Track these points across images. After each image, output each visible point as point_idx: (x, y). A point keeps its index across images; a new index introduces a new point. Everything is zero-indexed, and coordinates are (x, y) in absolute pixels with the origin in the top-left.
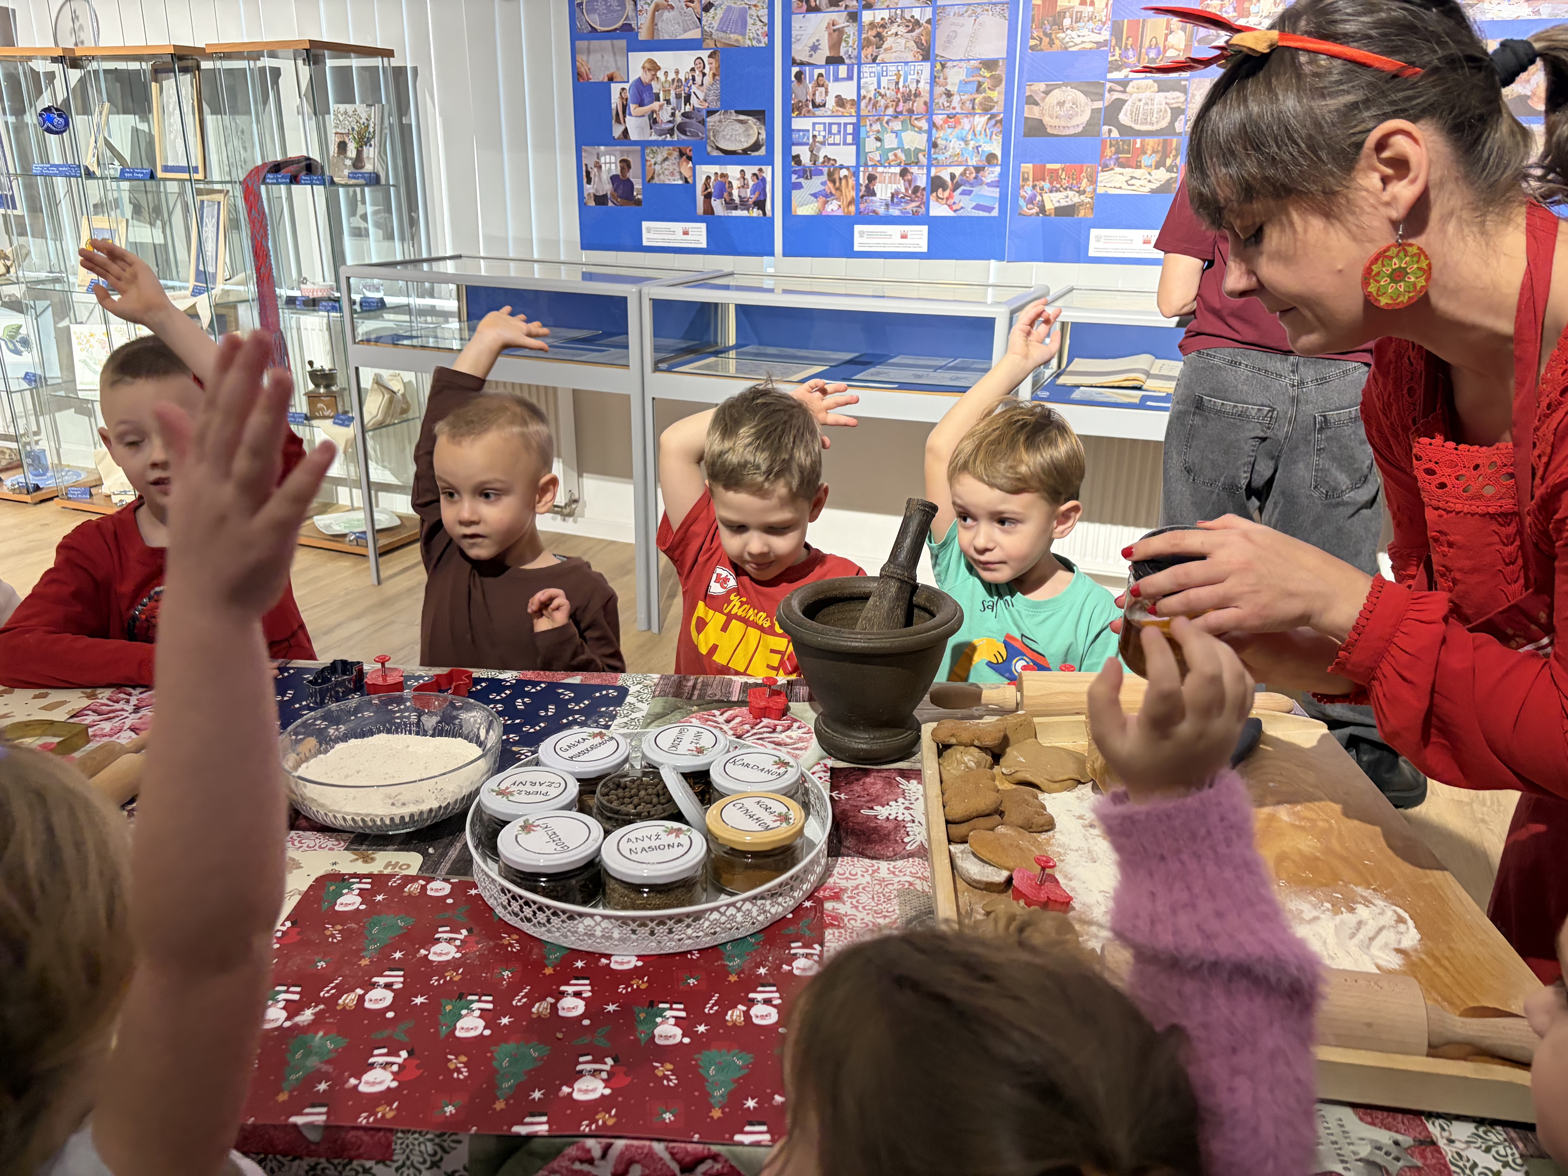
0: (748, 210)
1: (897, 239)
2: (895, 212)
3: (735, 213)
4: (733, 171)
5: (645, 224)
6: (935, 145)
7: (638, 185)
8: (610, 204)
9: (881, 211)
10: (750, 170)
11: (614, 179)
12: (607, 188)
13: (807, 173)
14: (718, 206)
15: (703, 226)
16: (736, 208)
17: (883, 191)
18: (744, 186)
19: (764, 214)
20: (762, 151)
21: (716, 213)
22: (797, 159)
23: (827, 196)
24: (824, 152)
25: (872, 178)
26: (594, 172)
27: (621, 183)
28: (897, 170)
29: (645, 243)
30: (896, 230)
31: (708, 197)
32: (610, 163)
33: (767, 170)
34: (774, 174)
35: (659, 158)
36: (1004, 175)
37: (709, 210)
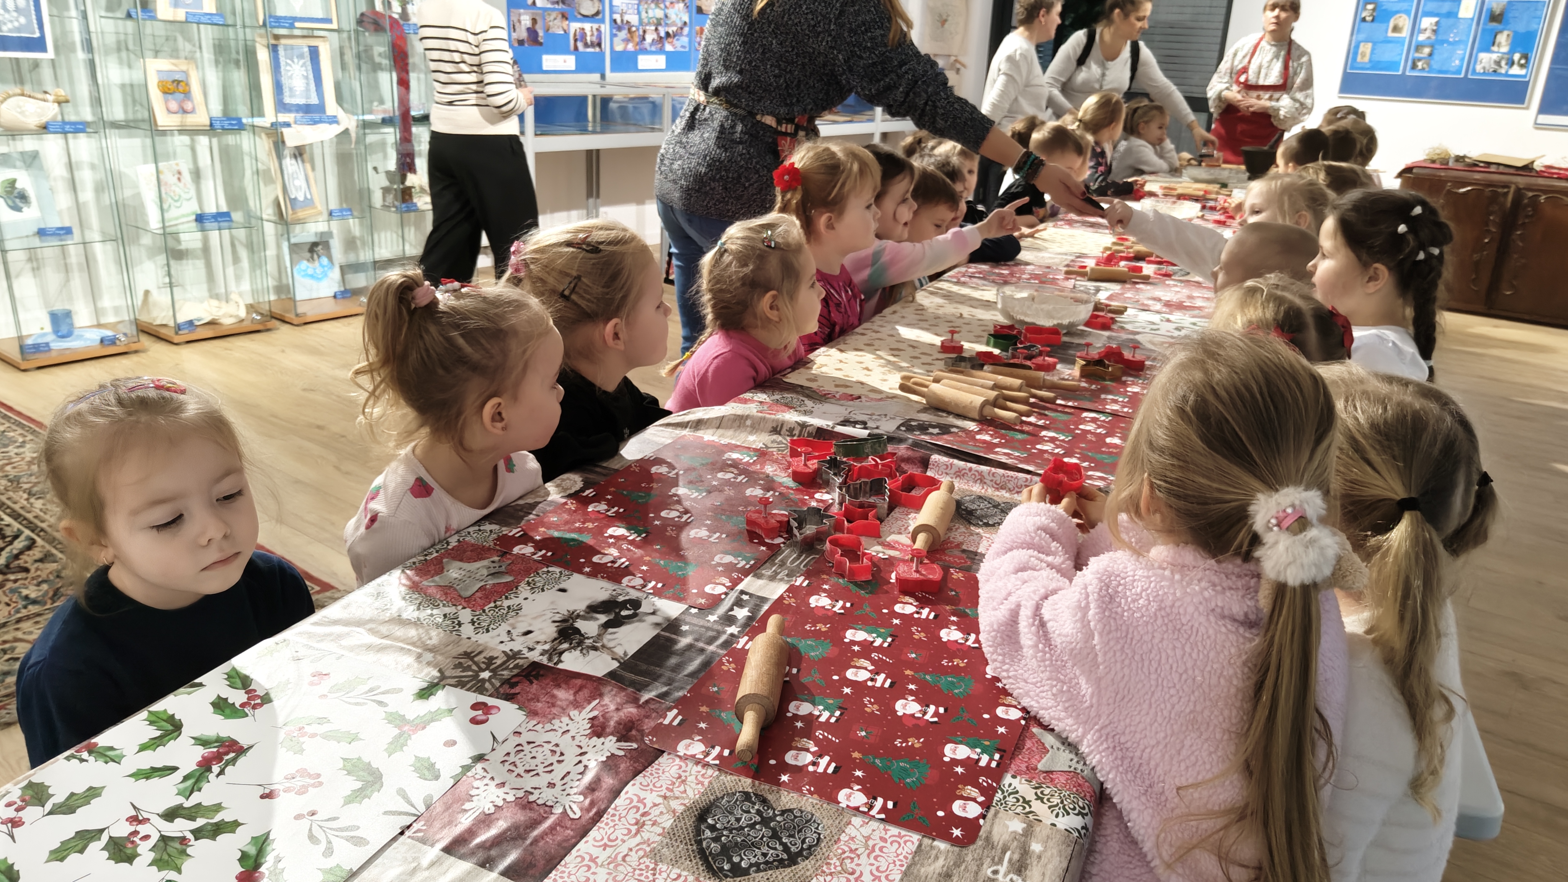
0: (595, 48)
1: (654, 62)
2: (653, 49)
3: (588, 50)
4: (587, 26)
6: (666, 16)
7: (541, 33)
8: (526, 45)
9: (649, 48)
10: (595, 26)
11: (528, 29)
12: (524, 35)
13: (620, 29)
14: (580, 45)
16: (589, 47)
17: (649, 38)
18: (592, 35)
19: (601, 50)
20: (600, 16)
21: (580, 50)
22: (615, 21)
23: (626, 41)
24: (627, 18)
25: (644, 32)
26: (517, 25)
27: (532, 32)
28: (653, 28)
29: (545, 68)
31: (576, 40)
32: (526, 21)
33: (603, 26)
34: (606, 28)
35: (552, 18)
36: (690, 31)
37: (576, 48)
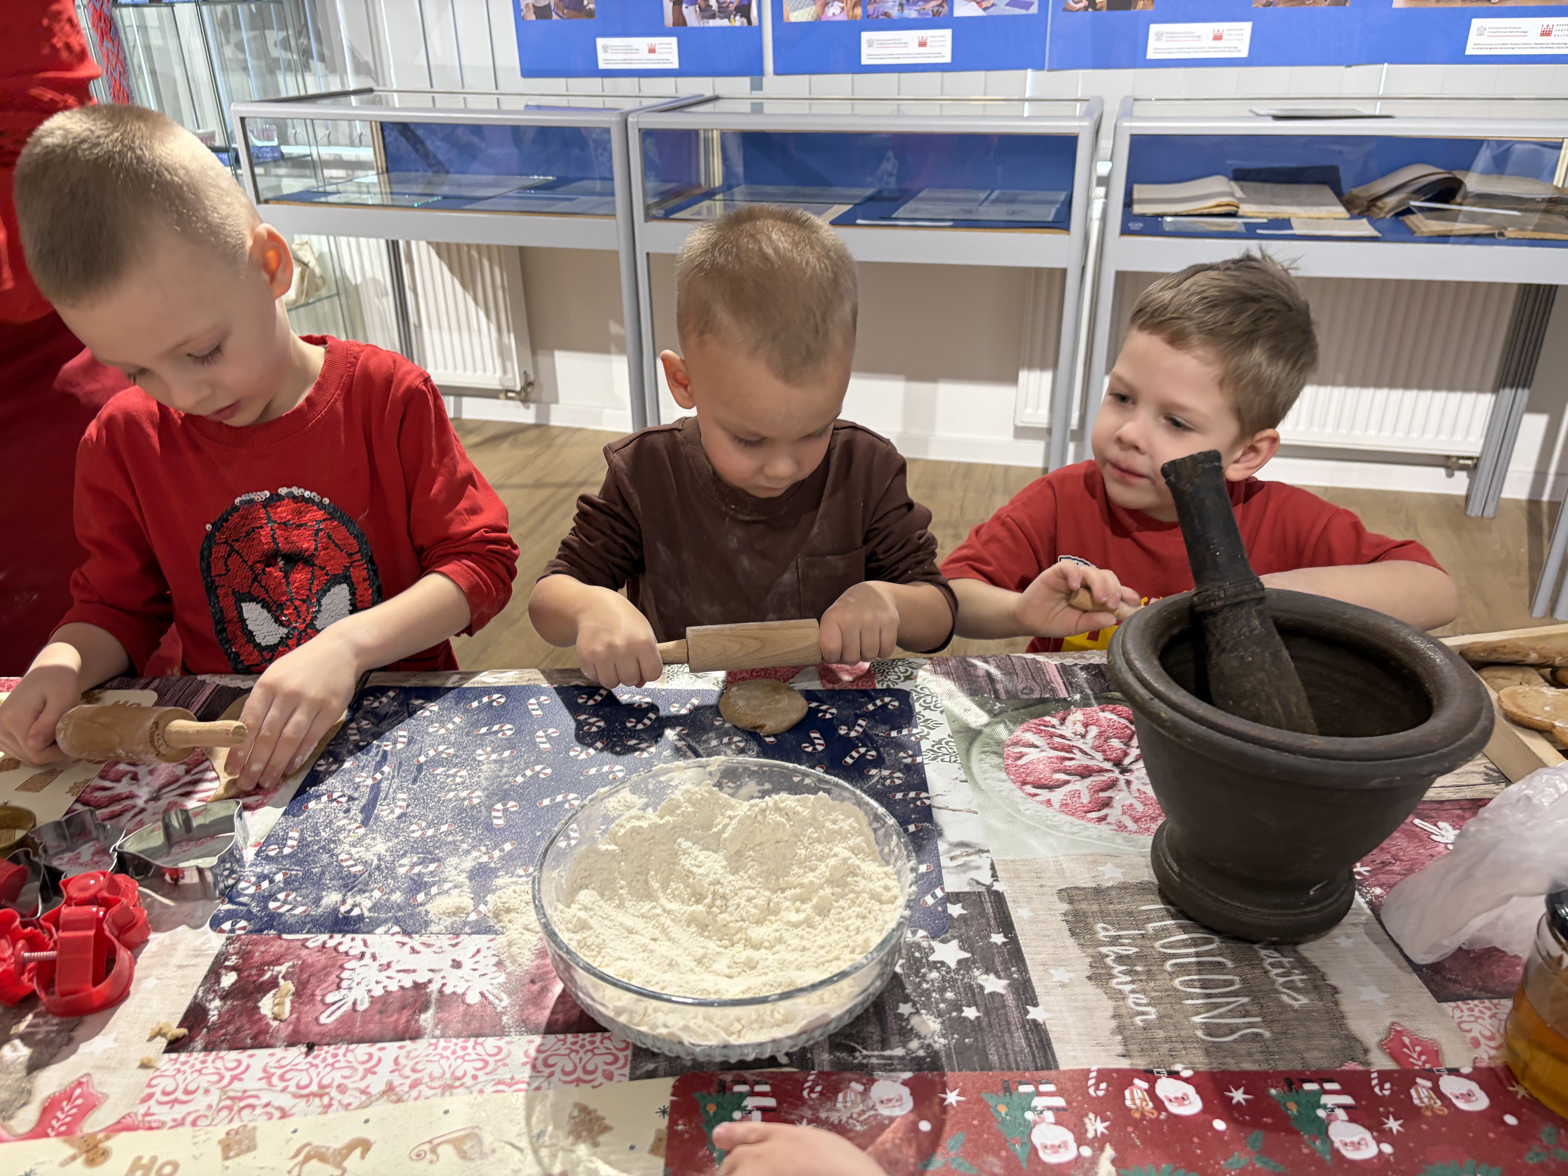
0: (729, 18)
1: (914, 48)
2: (911, 13)
3: (712, 23)
5: (600, 42)
8: (555, 17)
9: (895, 12)
14: (691, 14)
15: (673, 41)
16: (713, 16)
19: (749, 22)
21: (689, 25)
29: (602, 66)
30: (913, 36)
31: (678, 3)
37: (680, 20)
